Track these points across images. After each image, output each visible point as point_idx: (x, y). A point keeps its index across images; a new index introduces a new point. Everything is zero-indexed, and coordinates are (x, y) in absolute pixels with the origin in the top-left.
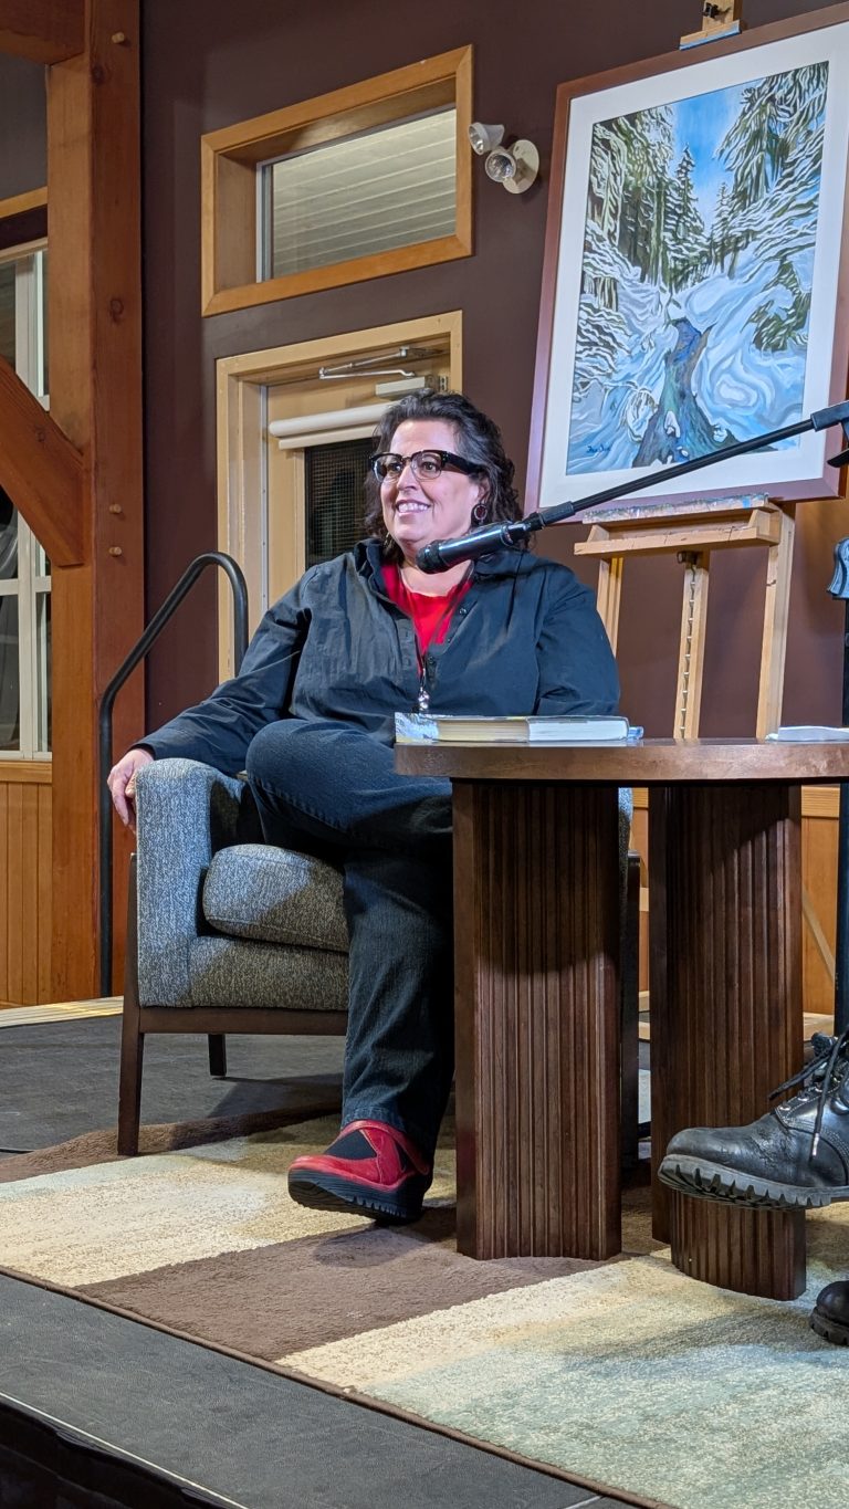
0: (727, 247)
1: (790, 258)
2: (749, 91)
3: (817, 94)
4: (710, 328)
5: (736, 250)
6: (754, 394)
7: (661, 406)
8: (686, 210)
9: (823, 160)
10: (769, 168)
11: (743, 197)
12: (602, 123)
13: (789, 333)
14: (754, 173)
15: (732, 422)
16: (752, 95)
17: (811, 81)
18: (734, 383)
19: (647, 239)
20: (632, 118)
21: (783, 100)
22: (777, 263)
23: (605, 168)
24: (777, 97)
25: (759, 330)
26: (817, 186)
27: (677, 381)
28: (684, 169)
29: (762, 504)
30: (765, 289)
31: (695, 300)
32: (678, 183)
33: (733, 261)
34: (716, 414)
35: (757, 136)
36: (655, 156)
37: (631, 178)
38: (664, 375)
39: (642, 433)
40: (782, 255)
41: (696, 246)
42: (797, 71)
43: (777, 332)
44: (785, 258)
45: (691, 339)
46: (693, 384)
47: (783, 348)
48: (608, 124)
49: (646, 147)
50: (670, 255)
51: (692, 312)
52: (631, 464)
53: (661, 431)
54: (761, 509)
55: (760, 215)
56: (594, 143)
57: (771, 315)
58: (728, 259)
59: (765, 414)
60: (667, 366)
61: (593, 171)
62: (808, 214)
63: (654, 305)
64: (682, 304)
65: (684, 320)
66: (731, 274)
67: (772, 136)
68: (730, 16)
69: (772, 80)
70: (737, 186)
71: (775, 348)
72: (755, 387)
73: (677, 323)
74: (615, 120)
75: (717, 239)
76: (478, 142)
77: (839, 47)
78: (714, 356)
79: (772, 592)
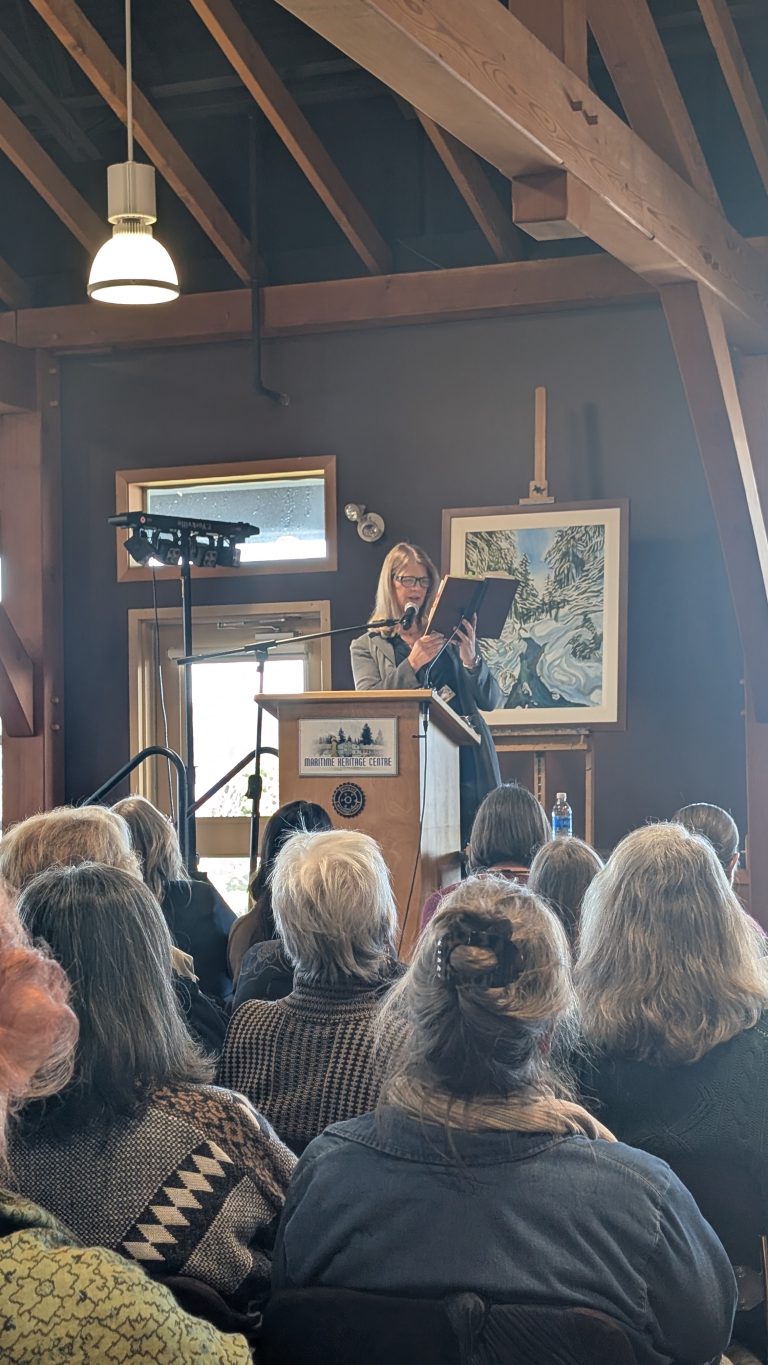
0: (552, 606)
1: (589, 616)
2: (560, 531)
3: (599, 539)
4: (545, 644)
5: (558, 608)
6: (574, 680)
7: (519, 680)
8: (527, 585)
9: (605, 571)
10: (574, 571)
11: (561, 582)
12: (472, 533)
13: (591, 652)
14: (566, 572)
15: (563, 691)
16: (562, 534)
17: (595, 532)
18: (561, 672)
20: (490, 534)
21: (580, 539)
22: (582, 617)
23: (475, 556)
24: (577, 536)
25: (574, 649)
26: (601, 584)
27: (528, 667)
28: (524, 563)
29: (587, 733)
30: (577, 628)
31: (536, 629)
32: (521, 570)
33: (557, 613)
34: (552, 687)
35: (565, 555)
36: (506, 555)
37: (492, 564)
38: (519, 666)
39: (509, 691)
40: (585, 614)
41: (533, 603)
42: (586, 527)
43: (586, 650)
44: (586, 616)
45: (533, 652)
46: (538, 671)
47: (589, 658)
48: (475, 534)
49: (500, 550)
50: (518, 605)
51: (534, 635)
52: (503, 706)
53: (520, 692)
54: (585, 736)
55: (571, 593)
56: (467, 543)
57: (581, 642)
58: (554, 612)
59: (582, 689)
60: (521, 661)
61: (467, 557)
62: (597, 596)
63: (511, 629)
64: (528, 630)
65: (530, 639)
66: (556, 619)
67: (575, 556)
68: (545, 493)
69: (572, 528)
70: (556, 576)
71: (584, 658)
72: (574, 675)
73: (525, 639)
74: (480, 533)
75: (547, 600)
76: (352, 513)
77: (610, 519)
78: (549, 658)
79: (589, 774)
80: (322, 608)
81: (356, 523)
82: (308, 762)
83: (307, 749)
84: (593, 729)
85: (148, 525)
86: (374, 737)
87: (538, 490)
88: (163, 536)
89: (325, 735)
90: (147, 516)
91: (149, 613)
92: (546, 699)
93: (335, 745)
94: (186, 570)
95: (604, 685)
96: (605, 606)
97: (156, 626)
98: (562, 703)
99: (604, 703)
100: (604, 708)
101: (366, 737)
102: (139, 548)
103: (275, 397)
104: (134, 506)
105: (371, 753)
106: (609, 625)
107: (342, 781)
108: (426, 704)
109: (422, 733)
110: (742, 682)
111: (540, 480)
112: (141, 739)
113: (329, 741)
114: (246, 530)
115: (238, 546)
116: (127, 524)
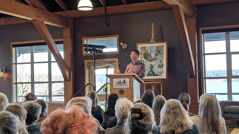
0: (155, 59)
3: (163, 48)
4: (154, 66)
6: (159, 71)
7: (150, 71)
8: (151, 56)
9: (164, 53)
10: (159, 53)
11: (156, 55)
14: (157, 53)
15: (157, 73)
16: (157, 47)
18: (156, 70)
19: (147, 57)
20: (145, 47)
21: (160, 48)
23: (142, 51)
25: (159, 66)
26: (163, 55)
28: (150, 52)
30: (159, 63)
31: (152, 63)
34: (155, 72)
35: (157, 51)
37: (145, 52)
39: (148, 73)
41: (152, 59)
42: (161, 46)
43: (161, 66)
45: (152, 67)
46: (153, 70)
47: (161, 68)
48: (142, 47)
49: (146, 50)
50: (149, 59)
52: (147, 76)
53: (150, 73)
55: (158, 57)
56: (141, 49)
59: (160, 73)
60: (150, 68)
62: (163, 57)
63: (148, 63)
66: (156, 61)
67: (159, 51)
68: (154, 40)
73: (151, 65)
76: (121, 44)
77: (164, 45)
78: (155, 68)
79: (161, 87)
80: (117, 60)
81: (122, 46)
82: (115, 86)
83: (114, 84)
84: (162, 80)
85: (88, 46)
86: (126, 81)
87: (152, 40)
88: (90, 48)
89: (118, 81)
90: (88, 45)
91: (88, 61)
92: (154, 74)
93: (119, 83)
94: (94, 54)
95: (164, 72)
96: (164, 59)
97: (89, 63)
98: (157, 75)
99: (164, 75)
100: (164, 76)
101: (124, 82)
102: (86, 50)
103: (109, 25)
104: (85, 43)
105: (125, 84)
106: (165, 62)
107: (120, 89)
108: (134, 76)
109: (133, 81)
110: (187, 71)
111: (153, 38)
112: (87, 82)
113: (118, 82)
114: (104, 47)
115: (103, 50)
116: (84, 46)
